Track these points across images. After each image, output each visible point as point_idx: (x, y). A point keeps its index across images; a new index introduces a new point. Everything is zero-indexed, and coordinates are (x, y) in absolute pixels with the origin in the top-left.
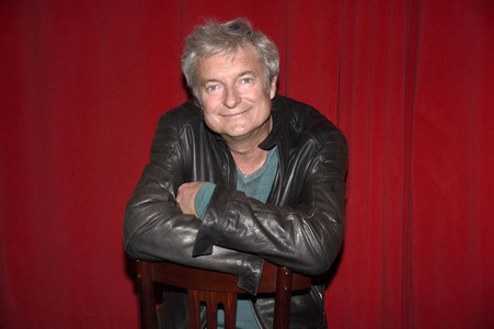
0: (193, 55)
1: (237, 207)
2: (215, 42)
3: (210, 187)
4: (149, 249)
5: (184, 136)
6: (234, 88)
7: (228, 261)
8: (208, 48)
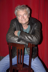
0: (16, 11)
1: (24, 34)
2: (20, 9)
3: (20, 32)
4: (10, 41)
5: (15, 23)
6: (23, 16)
7: (23, 43)
8: (19, 10)
